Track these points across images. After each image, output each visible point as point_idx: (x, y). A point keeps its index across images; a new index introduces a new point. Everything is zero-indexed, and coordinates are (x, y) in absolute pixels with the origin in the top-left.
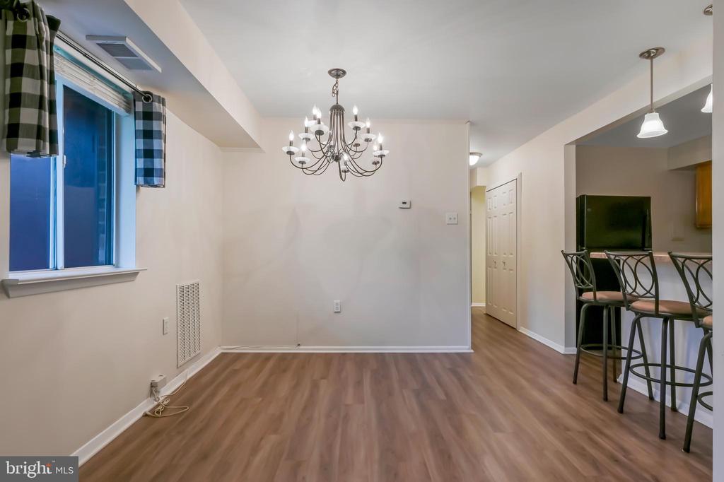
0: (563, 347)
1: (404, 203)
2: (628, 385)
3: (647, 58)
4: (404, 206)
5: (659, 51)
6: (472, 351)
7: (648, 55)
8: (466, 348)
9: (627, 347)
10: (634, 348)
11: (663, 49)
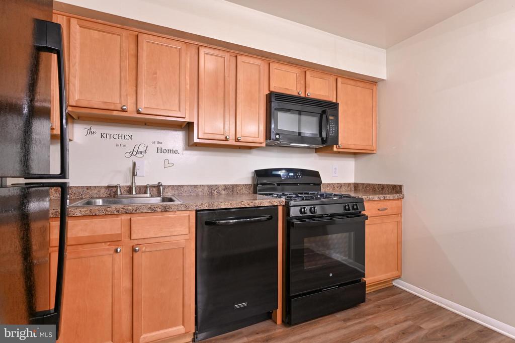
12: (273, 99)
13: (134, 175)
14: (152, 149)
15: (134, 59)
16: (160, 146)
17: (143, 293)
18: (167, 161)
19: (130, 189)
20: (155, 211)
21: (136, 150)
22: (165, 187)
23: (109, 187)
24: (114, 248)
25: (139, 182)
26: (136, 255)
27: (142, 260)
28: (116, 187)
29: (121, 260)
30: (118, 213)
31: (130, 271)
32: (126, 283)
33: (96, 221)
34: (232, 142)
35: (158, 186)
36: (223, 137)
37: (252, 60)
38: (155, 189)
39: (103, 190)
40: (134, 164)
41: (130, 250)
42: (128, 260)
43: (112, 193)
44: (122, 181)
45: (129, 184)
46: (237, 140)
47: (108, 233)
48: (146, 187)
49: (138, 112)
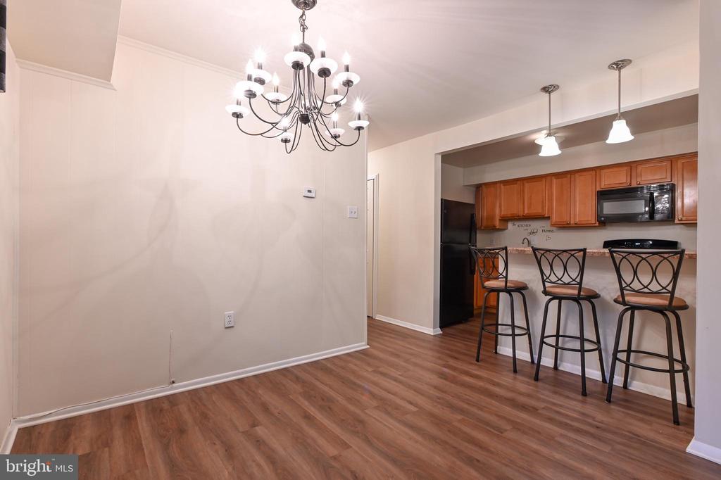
0: (432, 329)
1: (310, 191)
2: (517, 357)
3: (546, 92)
4: (309, 195)
5: (556, 87)
6: (368, 346)
7: (546, 90)
8: (363, 345)
9: (510, 323)
10: (515, 324)
11: (558, 86)
15: (522, 192)
16: (544, 229)
18: (547, 237)
21: (532, 231)
36: (566, 223)
37: (586, 174)
46: (576, 224)
49: (524, 216)
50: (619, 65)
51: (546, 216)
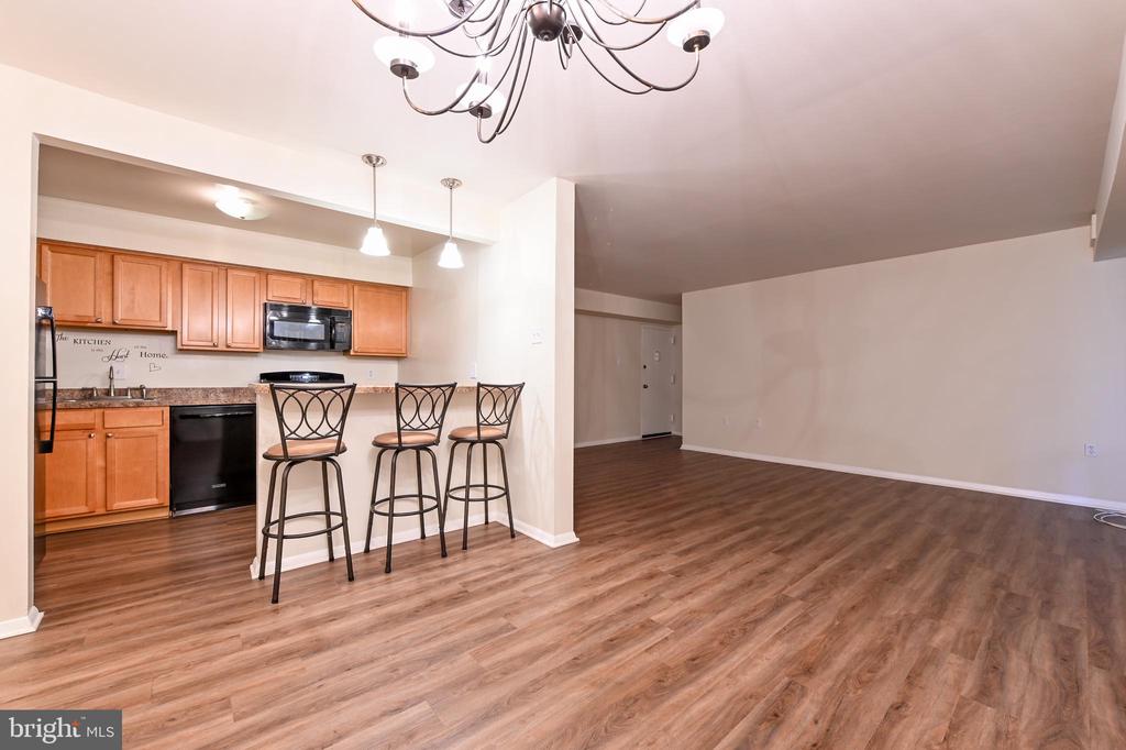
12: (268, 309)
13: (111, 379)
14: (135, 354)
15: (110, 277)
16: (144, 351)
17: (117, 470)
18: (152, 366)
19: (108, 392)
20: (128, 407)
21: (115, 354)
22: (149, 390)
23: (83, 390)
24: (87, 434)
25: (118, 385)
26: (109, 440)
27: (115, 444)
28: (92, 389)
29: (94, 444)
30: (92, 408)
31: (103, 453)
32: (100, 462)
33: (70, 413)
34: (222, 347)
35: (141, 388)
36: (211, 344)
37: (245, 274)
38: (137, 392)
39: (76, 393)
40: (111, 368)
41: (103, 436)
42: (102, 444)
43: (87, 394)
44: (99, 383)
45: (108, 387)
46: (228, 347)
47: (83, 422)
48: (126, 390)
49: (114, 323)
50: (451, 184)
51: (170, 328)
